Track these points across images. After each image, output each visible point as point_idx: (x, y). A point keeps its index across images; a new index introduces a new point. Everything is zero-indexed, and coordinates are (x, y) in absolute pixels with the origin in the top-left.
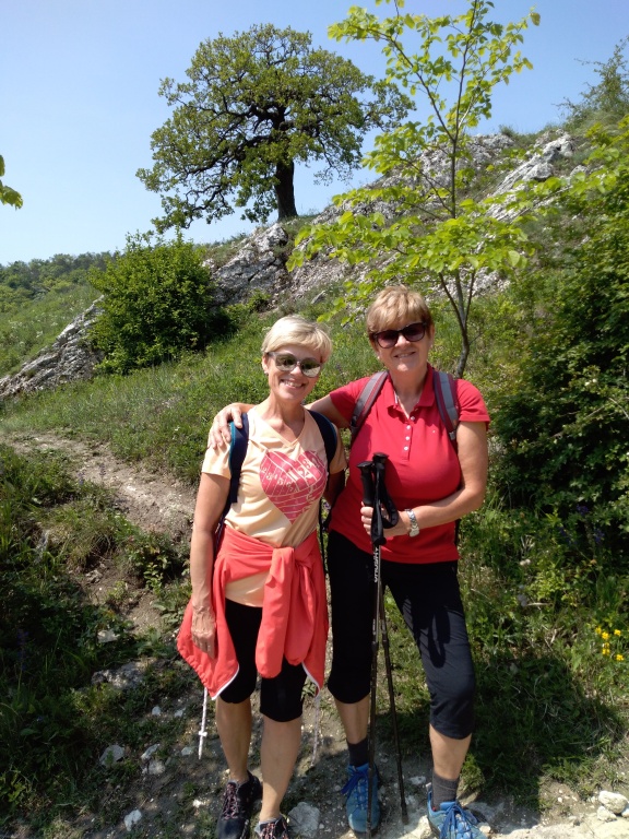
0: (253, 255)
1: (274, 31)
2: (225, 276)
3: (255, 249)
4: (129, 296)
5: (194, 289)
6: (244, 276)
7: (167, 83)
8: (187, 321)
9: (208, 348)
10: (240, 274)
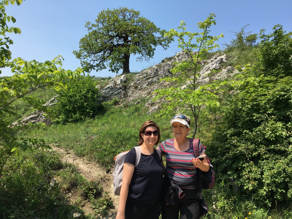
0: (114, 85)
1: (127, 10)
2: (104, 91)
3: (115, 83)
4: (69, 96)
5: (93, 96)
6: (111, 92)
7: (88, 23)
8: (89, 107)
9: (96, 117)
10: (109, 91)
